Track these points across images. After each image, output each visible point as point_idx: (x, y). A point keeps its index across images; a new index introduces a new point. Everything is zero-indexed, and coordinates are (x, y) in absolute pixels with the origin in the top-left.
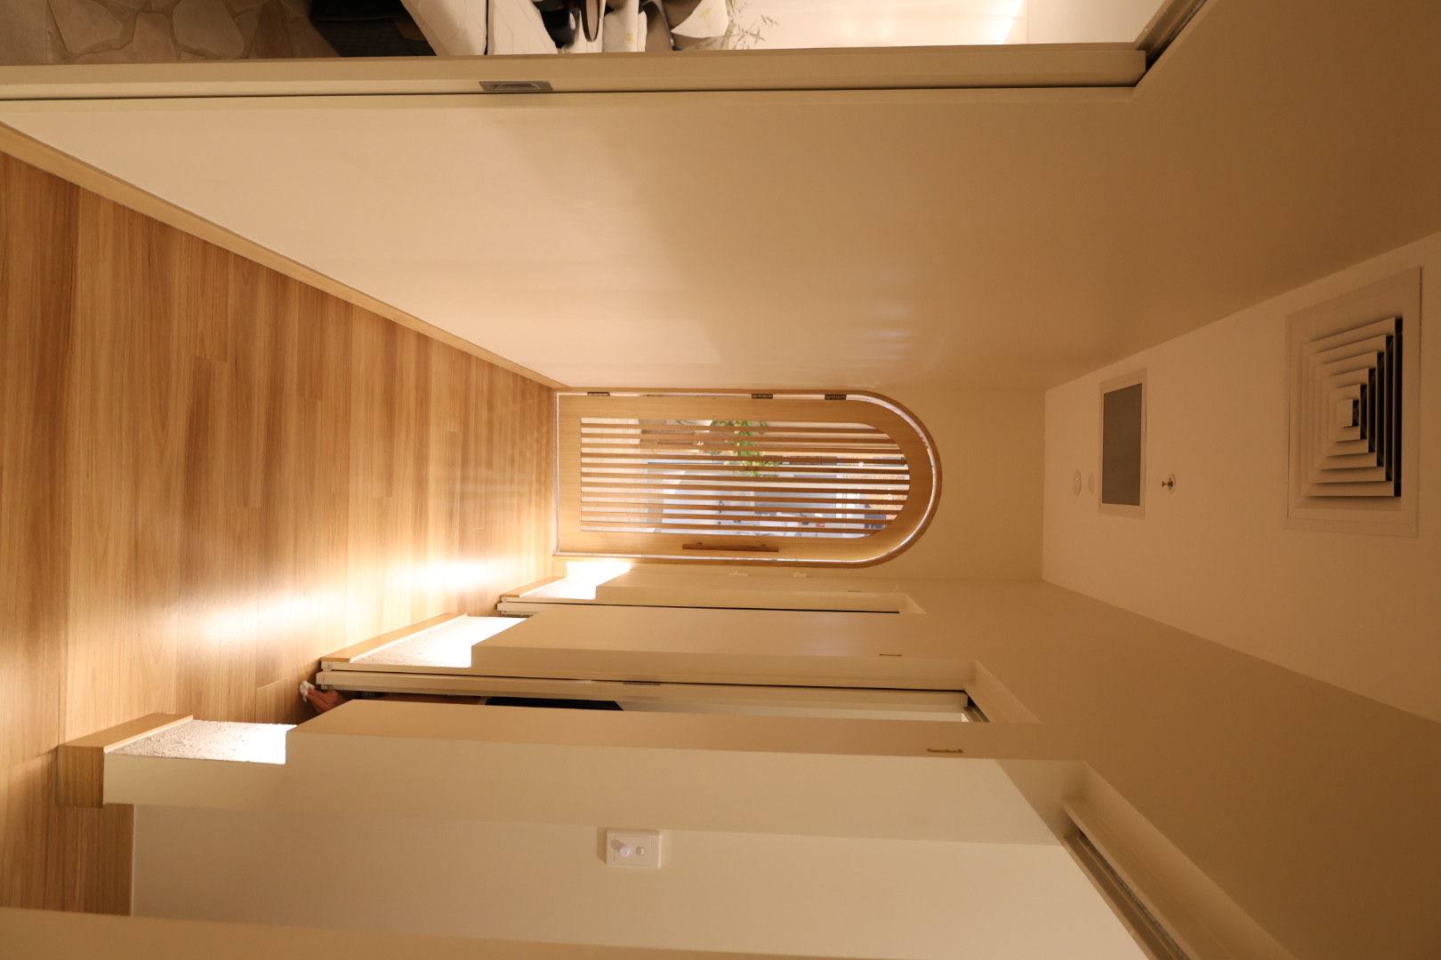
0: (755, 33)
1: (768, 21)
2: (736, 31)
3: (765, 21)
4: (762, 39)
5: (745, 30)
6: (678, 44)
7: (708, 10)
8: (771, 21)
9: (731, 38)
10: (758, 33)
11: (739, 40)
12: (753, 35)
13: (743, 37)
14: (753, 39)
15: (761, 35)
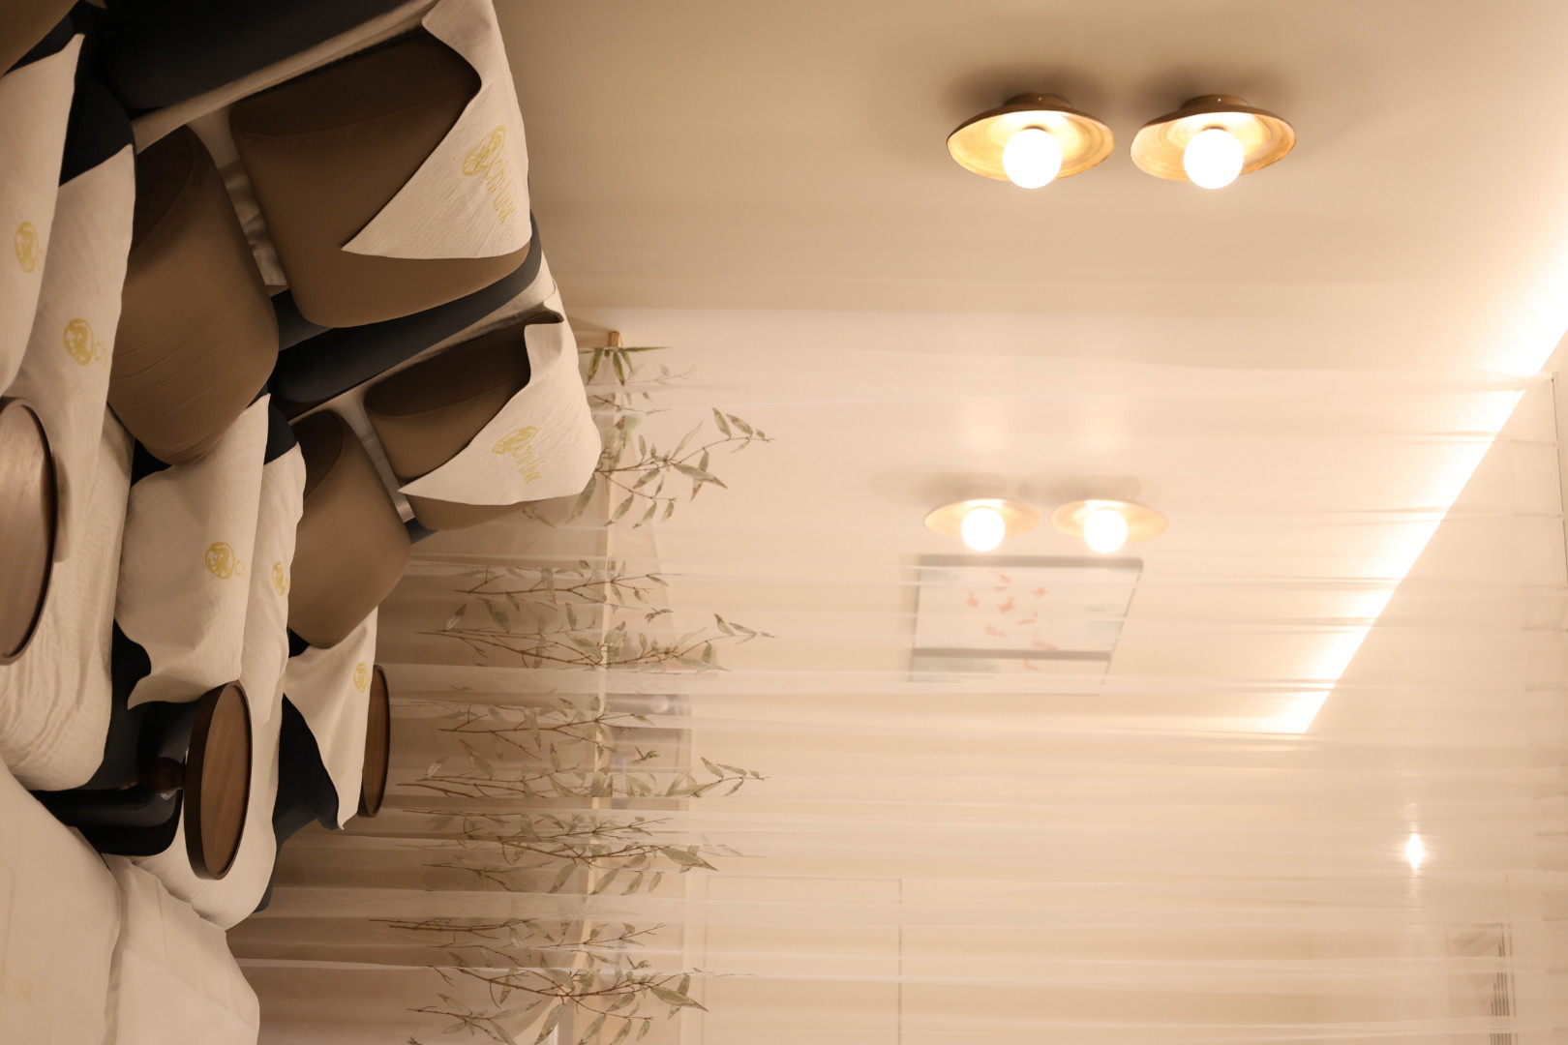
0: (695, 462)
1: (733, 428)
2: (630, 455)
3: (725, 429)
4: (715, 481)
5: (660, 454)
6: (419, 524)
7: (524, 433)
8: (747, 429)
9: (614, 476)
10: (704, 464)
11: (641, 483)
12: (686, 470)
13: (654, 472)
14: (689, 481)
15: (712, 470)
